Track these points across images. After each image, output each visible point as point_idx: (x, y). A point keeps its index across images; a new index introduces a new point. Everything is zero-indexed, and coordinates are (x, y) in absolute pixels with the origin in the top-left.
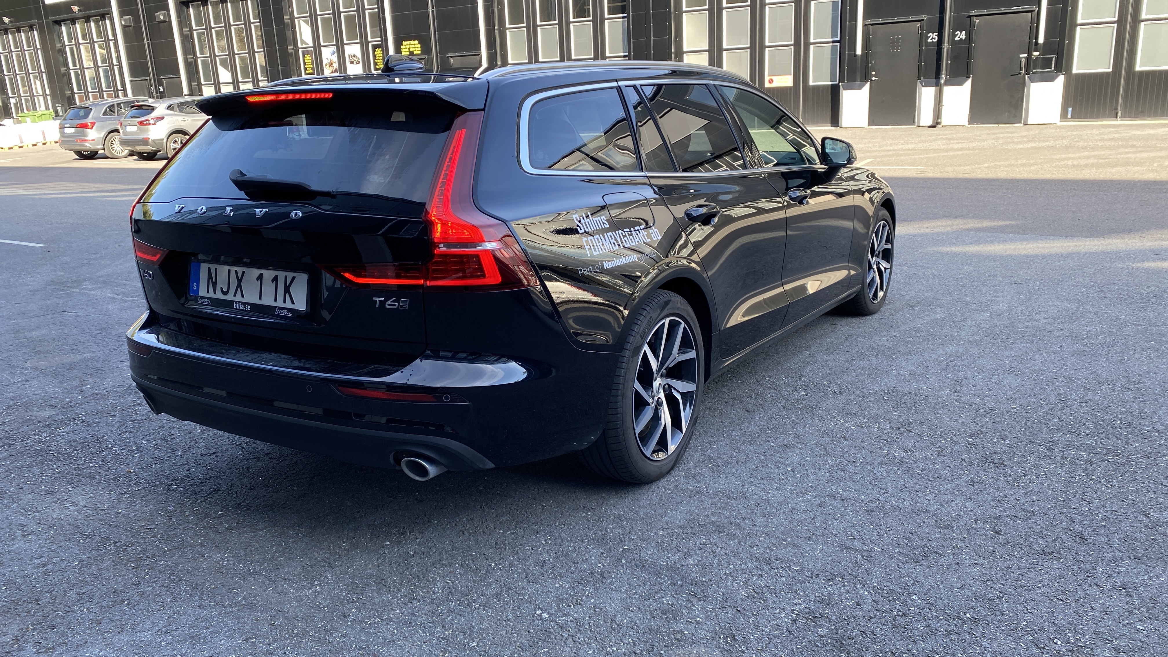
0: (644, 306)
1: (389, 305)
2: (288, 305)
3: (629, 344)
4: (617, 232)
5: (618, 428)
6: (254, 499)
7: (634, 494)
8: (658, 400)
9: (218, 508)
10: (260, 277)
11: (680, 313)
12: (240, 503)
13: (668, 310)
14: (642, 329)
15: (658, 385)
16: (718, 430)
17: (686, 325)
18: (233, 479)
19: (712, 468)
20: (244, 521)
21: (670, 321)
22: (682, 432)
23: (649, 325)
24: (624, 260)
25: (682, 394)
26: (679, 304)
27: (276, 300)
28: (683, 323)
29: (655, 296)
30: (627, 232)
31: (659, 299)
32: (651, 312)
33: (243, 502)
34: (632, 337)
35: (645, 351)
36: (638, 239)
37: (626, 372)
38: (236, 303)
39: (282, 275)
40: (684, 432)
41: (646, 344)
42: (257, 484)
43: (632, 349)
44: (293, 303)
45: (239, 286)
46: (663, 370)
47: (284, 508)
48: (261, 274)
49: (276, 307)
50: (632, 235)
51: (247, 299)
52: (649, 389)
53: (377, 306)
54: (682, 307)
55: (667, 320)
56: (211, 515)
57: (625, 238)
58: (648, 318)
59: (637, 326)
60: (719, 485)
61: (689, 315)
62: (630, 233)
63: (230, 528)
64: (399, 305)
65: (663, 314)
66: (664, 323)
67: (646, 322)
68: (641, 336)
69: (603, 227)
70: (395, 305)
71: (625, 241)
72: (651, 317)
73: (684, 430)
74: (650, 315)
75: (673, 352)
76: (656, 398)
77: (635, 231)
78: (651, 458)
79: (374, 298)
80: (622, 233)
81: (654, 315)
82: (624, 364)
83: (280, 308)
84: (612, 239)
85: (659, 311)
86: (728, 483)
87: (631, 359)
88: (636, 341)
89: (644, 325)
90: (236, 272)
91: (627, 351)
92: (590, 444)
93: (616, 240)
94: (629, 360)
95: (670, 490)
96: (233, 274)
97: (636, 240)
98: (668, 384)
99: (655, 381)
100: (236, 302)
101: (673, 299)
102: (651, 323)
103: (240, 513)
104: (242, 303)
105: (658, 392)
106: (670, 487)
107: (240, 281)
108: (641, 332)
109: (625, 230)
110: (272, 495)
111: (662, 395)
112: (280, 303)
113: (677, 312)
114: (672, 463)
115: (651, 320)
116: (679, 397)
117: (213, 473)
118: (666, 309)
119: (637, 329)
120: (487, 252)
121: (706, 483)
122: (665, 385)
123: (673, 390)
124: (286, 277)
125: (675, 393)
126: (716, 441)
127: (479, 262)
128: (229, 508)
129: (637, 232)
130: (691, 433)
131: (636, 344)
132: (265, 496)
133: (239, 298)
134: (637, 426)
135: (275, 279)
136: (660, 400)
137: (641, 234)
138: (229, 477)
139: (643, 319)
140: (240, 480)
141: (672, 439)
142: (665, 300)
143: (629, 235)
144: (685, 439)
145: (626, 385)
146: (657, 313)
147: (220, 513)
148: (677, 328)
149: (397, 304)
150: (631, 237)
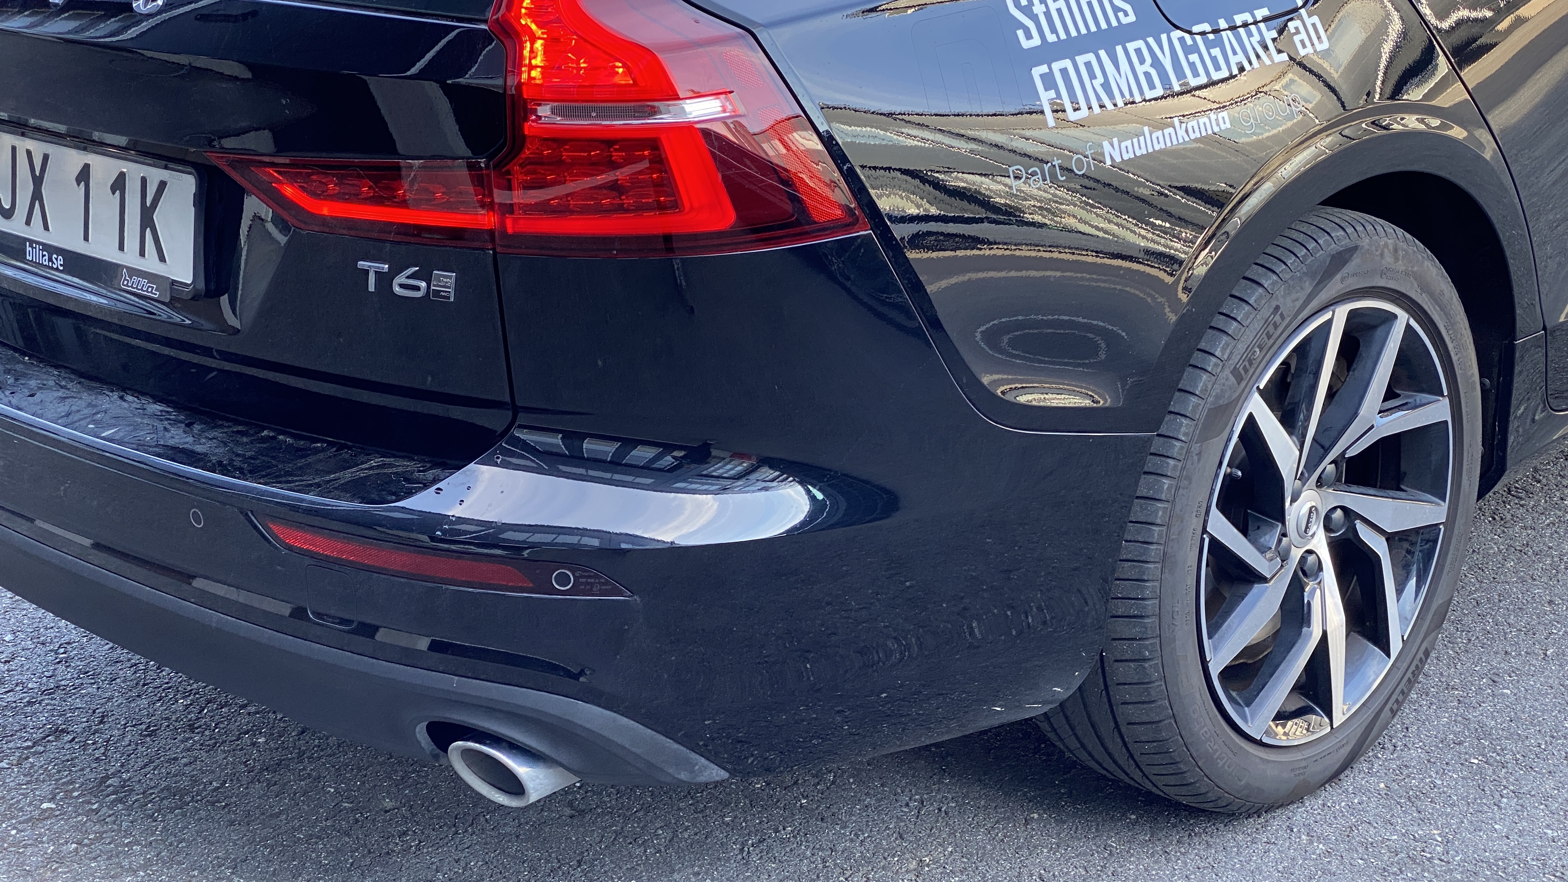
0: (1254, 272)
1: (402, 286)
2: (150, 264)
3: (1194, 399)
4: (1164, 37)
5: (1145, 660)
6: (146, 765)
7: (1209, 845)
8: (1303, 559)
9: (46, 789)
10: (84, 176)
11: (1391, 285)
12: (107, 777)
13: (1343, 280)
14: (1241, 347)
15: (1305, 510)
16: (1531, 631)
17: (1413, 323)
18: (110, 699)
19: (1480, 770)
20: (100, 838)
21: (1352, 314)
22: (1389, 656)
23: (1269, 336)
24: (1181, 133)
25: (1390, 538)
26: (1389, 259)
27: (121, 248)
28: (1403, 317)
29: (1301, 238)
30: (1203, 34)
31: (1312, 245)
32: (1281, 291)
33: (114, 775)
34: (1205, 376)
35: (1251, 417)
36: (1241, 57)
37: (1178, 488)
38: (31, 246)
39: (134, 171)
40: (1394, 655)
41: (1257, 396)
42: (167, 719)
43: (1201, 415)
44: (162, 259)
45: (37, 196)
46: (1327, 466)
47: (213, 804)
48: (87, 167)
49: (122, 267)
50: (1220, 44)
51: (53, 239)
52: (1274, 527)
53: (372, 288)
54: (1400, 266)
55: (1340, 316)
56: (21, 809)
57: (1194, 58)
58: (1266, 312)
59: (1225, 338)
60: (1489, 838)
61: (1425, 288)
62: (1211, 37)
63: (59, 858)
64: (429, 287)
65: (1324, 296)
66: (1329, 323)
67: (1257, 325)
68: (1235, 372)
69: (1114, 23)
70: (418, 288)
71: (1192, 65)
72: (1277, 308)
73: (1396, 645)
74: (1274, 304)
75: (1363, 411)
76: (1296, 554)
77: (1233, 28)
78: (1266, 740)
79: (362, 264)
80: (1182, 40)
81: (1289, 303)
82: (1171, 462)
83: (133, 272)
84: (1142, 61)
85: (1308, 288)
86: (1521, 834)
87: (1196, 448)
88: (1217, 389)
89: (1248, 337)
90: (29, 153)
91: (1185, 421)
92: (1046, 709)
93: (1157, 63)
94: (1188, 451)
95: (1326, 840)
96: (22, 159)
97: (1233, 60)
98: (1343, 508)
99: (1293, 501)
100: (32, 242)
101: (1365, 242)
102: (1276, 326)
103: (97, 811)
104: (46, 247)
105: (1305, 532)
106: (1328, 831)
107: (38, 181)
108: (1235, 359)
109: (1196, 29)
110: (196, 758)
111: (1320, 544)
112: (129, 258)
113: (1382, 283)
114: (1345, 751)
115: (1277, 318)
116: (1379, 546)
117: (65, 675)
118: (1338, 277)
119: (1223, 350)
120: (687, 129)
121: (1449, 825)
122: (1335, 508)
123: (1360, 526)
124: (144, 181)
125: (1365, 534)
126: (1513, 671)
127: (659, 162)
128: (74, 790)
129: (1242, 31)
130: (1421, 654)
131: (1217, 397)
132: (176, 759)
133: (35, 232)
134: (1215, 648)
135: (119, 184)
136: (1311, 559)
137: (1256, 38)
138: (105, 690)
139: (1247, 316)
140: (130, 700)
141: (1349, 676)
142: (1334, 248)
143: (1209, 45)
144: (1399, 674)
145: (1174, 530)
146: (1302, 296)
147: (45, 806)
148: (1379, 332)
149: (423, 284)
150: (1216, 52)
